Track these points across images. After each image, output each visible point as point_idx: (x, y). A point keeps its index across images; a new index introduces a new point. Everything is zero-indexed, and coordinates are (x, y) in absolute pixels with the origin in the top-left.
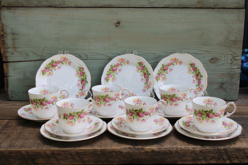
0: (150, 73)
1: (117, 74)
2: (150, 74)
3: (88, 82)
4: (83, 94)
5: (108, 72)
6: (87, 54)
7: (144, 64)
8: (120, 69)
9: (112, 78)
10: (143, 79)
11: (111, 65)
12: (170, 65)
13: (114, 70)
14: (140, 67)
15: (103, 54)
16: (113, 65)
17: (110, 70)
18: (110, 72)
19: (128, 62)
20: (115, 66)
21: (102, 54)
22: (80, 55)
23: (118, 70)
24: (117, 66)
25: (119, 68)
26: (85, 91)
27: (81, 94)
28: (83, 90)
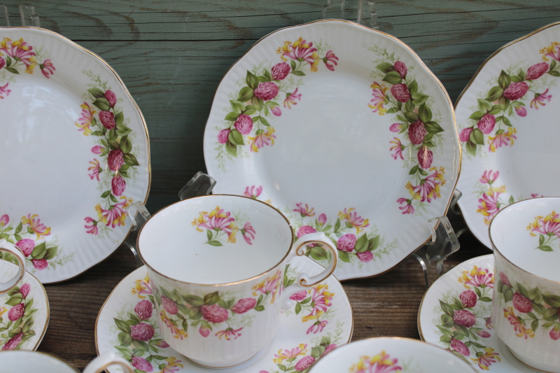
0: (442, 125)
1: (278, 114)
2: (440, 130)
3: (139, 161)
4: (117, 216)
5: (234, 105)
6: (132, 16)
7: (411, 76)
8: (292, 91)
9: (252, 134)
10: (401, 147)
11: (249, 73)
12: (541, 74)
13: (260, 98)
14: (388, 86)
15: (210, 14)
16: (260, 73)
17: (243, 97)
18: (245, 104)
19: (330, 61)
20: (267, 77)
21: (205, 16)
22: (97, 20)
23: (282, 96)
24: (279, 78)
25: (287, 85)
26: (125, 204)
27: (111, 216)
28: (117, 198)
